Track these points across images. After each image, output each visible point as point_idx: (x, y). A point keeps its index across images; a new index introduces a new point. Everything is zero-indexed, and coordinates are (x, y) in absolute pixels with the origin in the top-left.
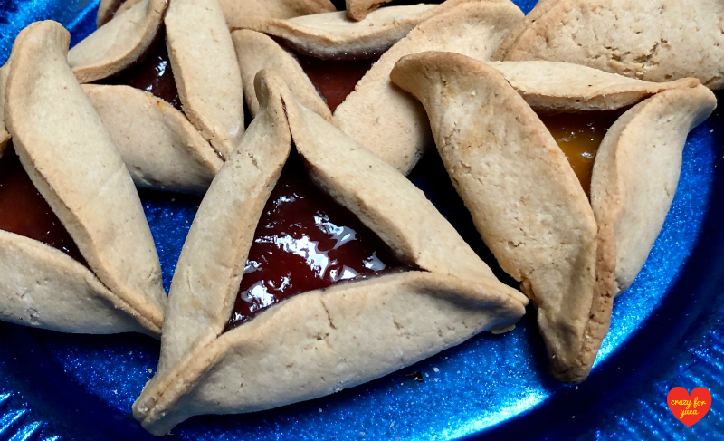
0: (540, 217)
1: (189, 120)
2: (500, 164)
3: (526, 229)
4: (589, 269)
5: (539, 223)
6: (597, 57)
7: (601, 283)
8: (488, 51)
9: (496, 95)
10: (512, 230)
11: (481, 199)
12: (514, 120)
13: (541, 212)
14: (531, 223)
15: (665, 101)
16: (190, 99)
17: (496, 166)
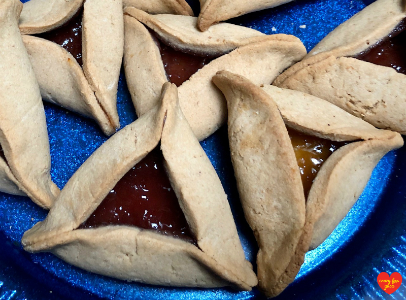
0: (275, 203)
1: (85, 77)
2: (261, 164)
3: (265, 207)
4: (293, 245)
5: (273, 206)
6: (340, 97)
7: (297, 256)
8: (277, 70)
9: (270, 121)
10: (257, 204)
11: (244, 179)
12: (276, 141)
13: (276, 201)
14: (269, 205)
15: (370, 146)
16: (88, 64)
17: (258, 164)
